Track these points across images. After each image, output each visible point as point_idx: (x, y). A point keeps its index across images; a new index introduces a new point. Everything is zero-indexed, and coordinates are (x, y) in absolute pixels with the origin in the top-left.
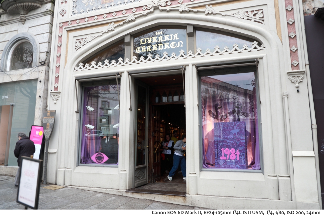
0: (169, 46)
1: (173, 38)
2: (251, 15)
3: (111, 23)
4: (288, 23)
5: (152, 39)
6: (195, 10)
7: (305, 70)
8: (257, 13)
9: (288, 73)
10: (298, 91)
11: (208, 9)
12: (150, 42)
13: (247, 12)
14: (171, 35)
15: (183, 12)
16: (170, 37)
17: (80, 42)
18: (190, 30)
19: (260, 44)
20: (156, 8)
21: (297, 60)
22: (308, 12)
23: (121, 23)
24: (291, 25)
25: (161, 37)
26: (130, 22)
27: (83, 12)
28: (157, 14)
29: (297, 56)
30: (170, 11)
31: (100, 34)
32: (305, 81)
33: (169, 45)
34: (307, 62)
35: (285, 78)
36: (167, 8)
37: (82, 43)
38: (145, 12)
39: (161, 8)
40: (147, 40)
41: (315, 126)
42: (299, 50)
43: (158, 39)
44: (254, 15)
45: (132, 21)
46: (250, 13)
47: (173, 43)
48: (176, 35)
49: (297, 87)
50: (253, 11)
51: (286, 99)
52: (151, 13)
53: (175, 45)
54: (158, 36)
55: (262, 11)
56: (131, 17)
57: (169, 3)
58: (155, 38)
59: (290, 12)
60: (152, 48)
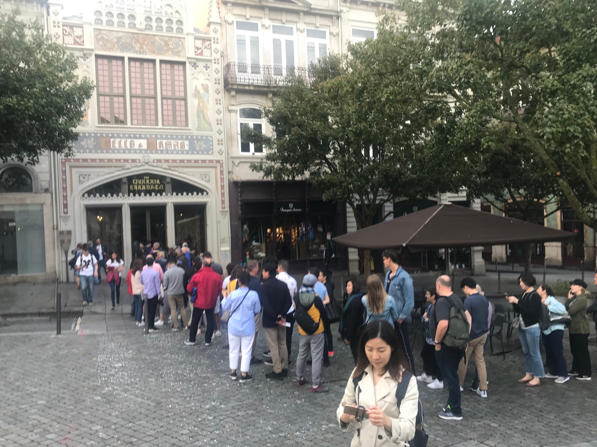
0: (154, 188)
1: (156, 182)
2: (204, 177)
3: (111, 167)
4: (221, 185)
5: (142, 181)
6: (172, 169)
7: (227, 210)
8: (206, 177)
9: (220, 211)
11: (181, 170)
12: (140, 183)
13: (201, 175)
14: (155, 180)
15: (165, 169)
16: (154, 182)
17: (84, 178)
18: (168, 180)
19: (207, 193)
20: (147, 163)
21: (224, 205)
22: (230, 179)
23: (120, 169)
24: (222, 187)
25: (148, 180)
26: (127, 169)
27: (83, 153)
28: (147, 167)
29: (224, 203)
30: (157, 166)
31: (103, 174)
32: (227, 215)
34: (229, 206)
35: (219, 213)
36: (154, 164)
37: (86, 178)
38: (139, 164)
39: (150, 164)
40: (138, 181)
42: (225, 201)
43: (146, 181)
45: (129, 169)
48: (158, 180)
49: (224, 218)
51: (219, 223)
52: (142, 165)
53: (158, 187)
54: (146, 179)
55: (209, 175)
56: (128, 165)
57: (155, 161)
58: (144, 181)
59: (222, 180)
60: (142, 187)
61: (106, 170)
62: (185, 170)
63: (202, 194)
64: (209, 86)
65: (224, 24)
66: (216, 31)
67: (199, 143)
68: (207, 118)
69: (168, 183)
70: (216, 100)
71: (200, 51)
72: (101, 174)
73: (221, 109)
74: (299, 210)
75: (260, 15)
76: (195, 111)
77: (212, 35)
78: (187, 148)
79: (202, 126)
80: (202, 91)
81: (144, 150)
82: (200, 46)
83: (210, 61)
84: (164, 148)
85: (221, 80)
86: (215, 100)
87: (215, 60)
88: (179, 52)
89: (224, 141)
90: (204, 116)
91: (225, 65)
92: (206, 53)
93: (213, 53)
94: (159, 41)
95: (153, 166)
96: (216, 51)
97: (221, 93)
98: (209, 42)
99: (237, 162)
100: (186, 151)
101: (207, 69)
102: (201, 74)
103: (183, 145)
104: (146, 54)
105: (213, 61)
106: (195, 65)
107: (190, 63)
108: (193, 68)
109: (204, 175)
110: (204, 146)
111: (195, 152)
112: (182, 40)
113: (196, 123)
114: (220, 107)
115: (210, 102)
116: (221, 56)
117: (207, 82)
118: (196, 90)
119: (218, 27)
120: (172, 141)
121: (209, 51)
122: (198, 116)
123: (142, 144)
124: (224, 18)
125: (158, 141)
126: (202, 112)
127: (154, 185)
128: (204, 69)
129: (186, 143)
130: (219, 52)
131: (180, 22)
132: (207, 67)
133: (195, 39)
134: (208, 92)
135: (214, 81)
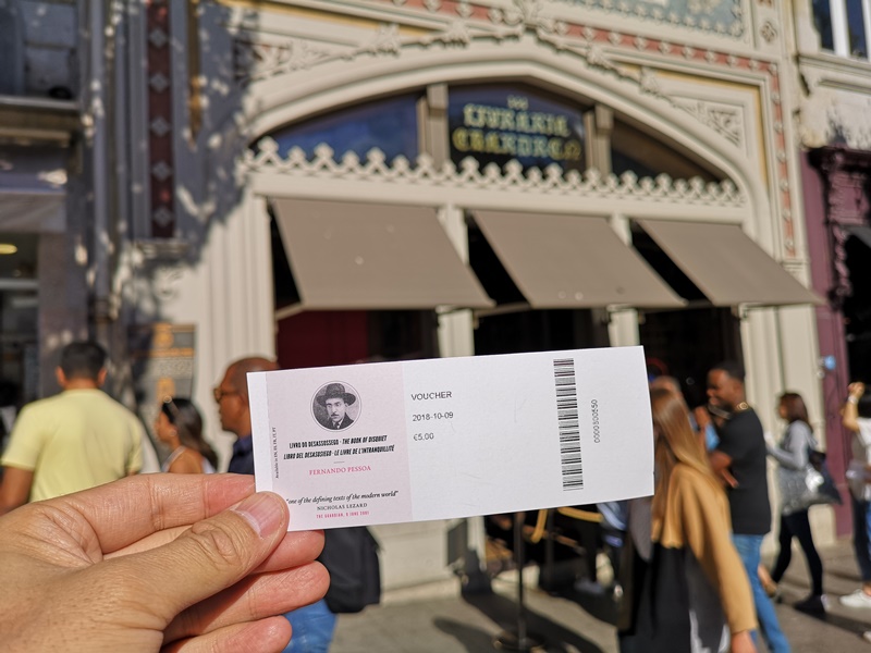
0: (546, 151)
1: (555, 129)
2: (722, 123)
6: (624, 70)
7: (803, 260)
8: (728, 121)
11: (651, 79)
13: (713, 111)
15: (598, 66)
16: (545, 125)
18: (605, 119)
19: (736, 189)
20: (533, 30)
21: (793, 240)
23: (426, 37)
26: (452, 42)
28: (527, 45)
30: (566, 51)
31: (349, 51)
33: (546, 147)
34: (807, 246)
36: (561, 41)
38: (501, 30)
40: (485, 116)
43: (516, 119)
44: (726, 123)
45: (461, 43)
46: (717, 115)
52: (515, 37)
53: (559, 148)
54: (517, 111)
56: (457, 27)
58: (507, 116)
59: (781, 136)
60: (503, 141)
61: (366, 35)
63: (720, 190)
69: (598, 131)
72: (335, 50)
95: (553, 46)
100: (661, 9)
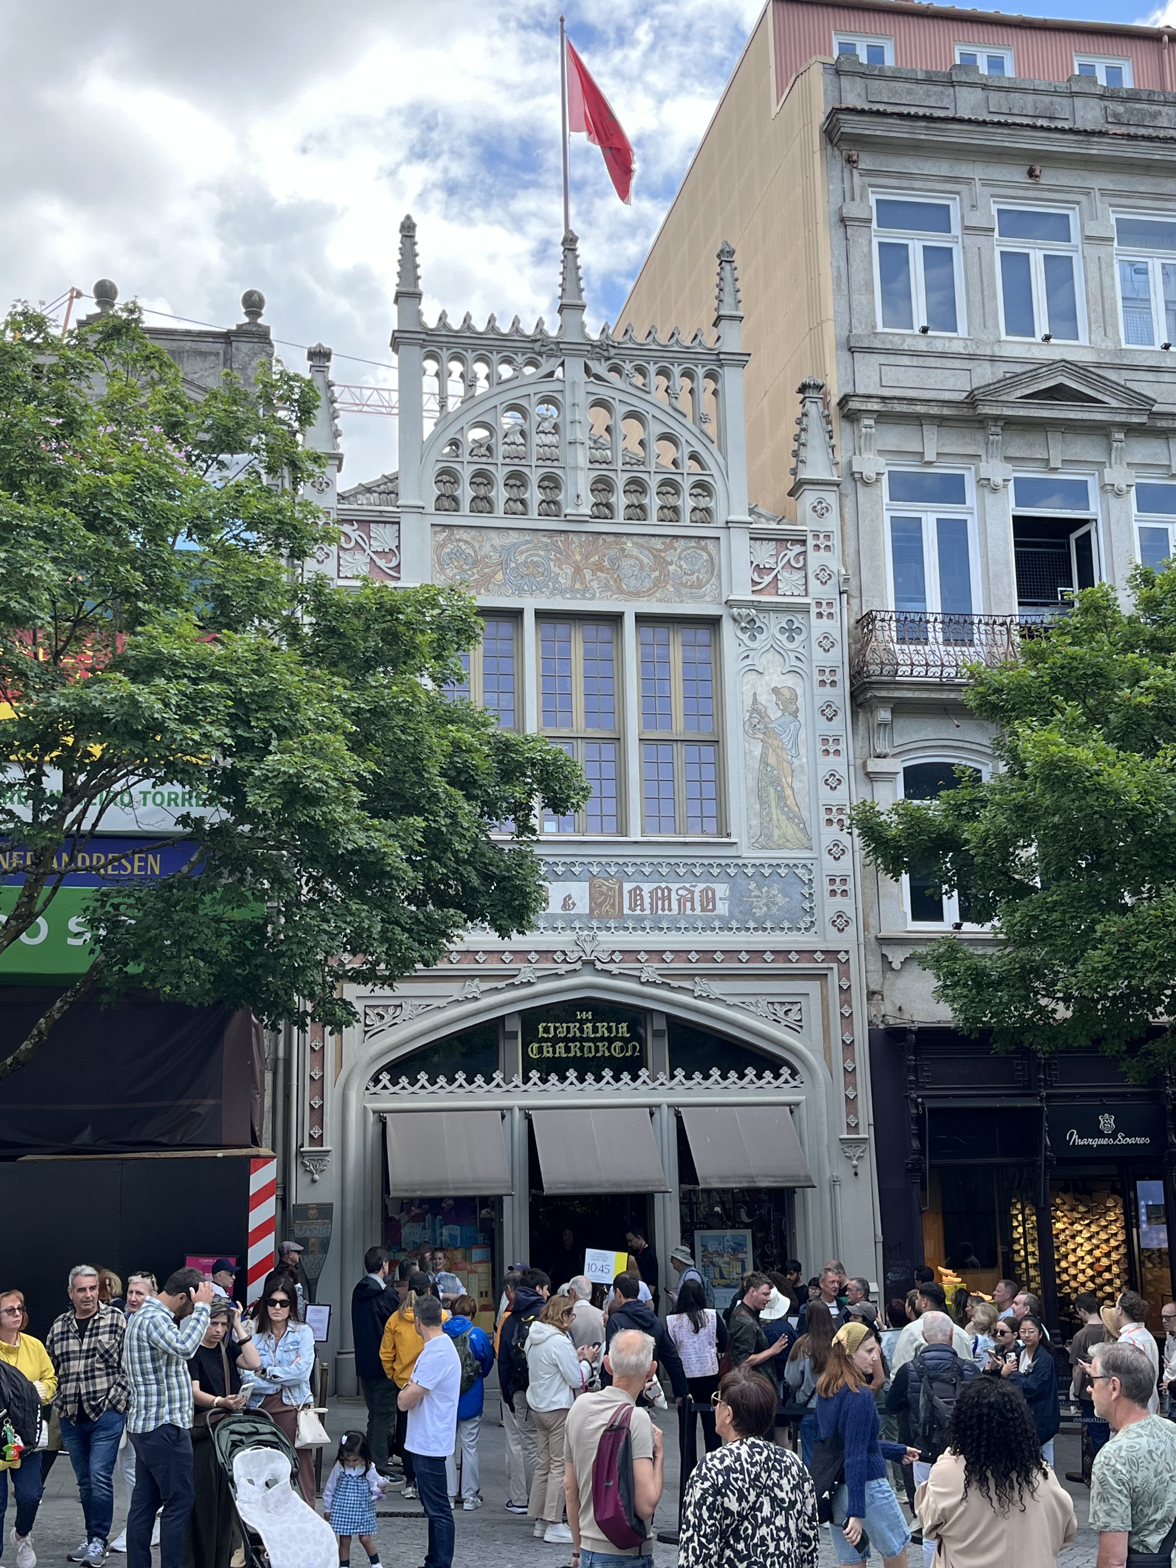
0: (609, 1051)
1: (617, 1032)
2: (781, 1014)
3: (472, 978)
4: (843, 1042)
5: (568, 1028)
7: (867, 1136)
8: (790, 1010)
9: (841, 1140)
10: (856, 1174)
12: (562, 1035)
13: (772, 1003)
14: (613, 1025)
16: (609, 1029)
17: (382, 1017)
18: (659, 1024)
21: (856, 1117)
22: (875, 1021)
23: (502, 984)
24: (848, 1047)
25: (590, 1025)
29: (856, 1108)
30: (620, 976)
31: (441, 1003)
32: (866, 1155)
33: (609, 1049)
34: (872, 1122)
35: (836, 1146)
37: (388, 1017)
39: (599, 966)
40: (556, 1028)
41: (880, 1238)
42: (859, 1097)
43: (581, 1030)
44: (786, 1013)
46: (777, 1006)
47: (618, 1044)
48: (625, 1025)
49: (855, 1167)
50: (784, 1003)
51: (837, 1187)
53: (622, 1048)
54: (582, 1022)
55: (798, 1006)
56: (526, 973)
57: (617, 957)
58: (574, 1027)
59: (847, 1020)
60: (568, 1050)
61: (454, 990)
62: (717, 988)
63: (777, 1076)
64: (799, 692)
65: (848, 487)
66: (820, 511)
67: (765, 889)
68: (790, 801)
69: (657, 1034)
70: (825, 741)
71: (768, 579)
72: (436, 1003)
73: (842, 771)
74: (1140, 1141)
75: (970, 451)
76: (752, 783)
77: (808, 525)
78: (722, 908)
79: (776, 832)
80: (774, 714)
81: (579, 916)
82: (770, 563)
83: (805, 610)
84: (648, 912)
85: (839, 671)
86: (819, 741)
87: (819, 604)
88: (700, 585)
89: (850, 881)
90: (781, 797)
91: (853, 621)
92: (789, 583)
93: (813, 583)
94: (635, 552)
95: (609, 973)
96: (824, 576)
97: (840, 715)
98: (798, 548)
99: (897, 957)
100: (721, 918)
101: (791, 639)
102: (771, 655)
103: (709, 899)
104: (593, 598)
105: (814, 610)
106: (751, 627)
107: (734, 619)
108: (745, 637)
109: (782, 1004)
110: (781, 900)
111: (752, 925)
112: (711, 545)
113: (755, 822)
114: (839, 764)
115: (803, 751)
116: (840, 593)
117: (791, 681)
118: (756, 709)
119: (831, 498)
120: (674, 887)
121: (798, 576)
122: (760, 797)
123: (575, 898)
124: (850, 463)
125: (627, 887)
126: (776, 782)
127: (610, 1041)
128: (783, 638)
129: (721, 889)
130: (834, 580)
131: (703, 487)
132: (791, 632)
133: (751, 539)
134: (795, 713)
135: (817, 677)
